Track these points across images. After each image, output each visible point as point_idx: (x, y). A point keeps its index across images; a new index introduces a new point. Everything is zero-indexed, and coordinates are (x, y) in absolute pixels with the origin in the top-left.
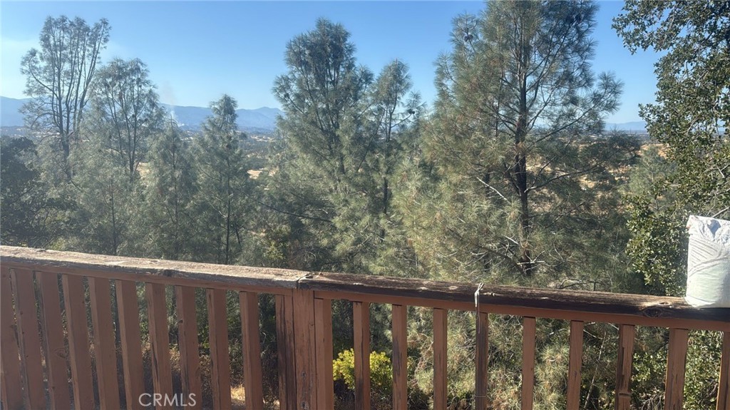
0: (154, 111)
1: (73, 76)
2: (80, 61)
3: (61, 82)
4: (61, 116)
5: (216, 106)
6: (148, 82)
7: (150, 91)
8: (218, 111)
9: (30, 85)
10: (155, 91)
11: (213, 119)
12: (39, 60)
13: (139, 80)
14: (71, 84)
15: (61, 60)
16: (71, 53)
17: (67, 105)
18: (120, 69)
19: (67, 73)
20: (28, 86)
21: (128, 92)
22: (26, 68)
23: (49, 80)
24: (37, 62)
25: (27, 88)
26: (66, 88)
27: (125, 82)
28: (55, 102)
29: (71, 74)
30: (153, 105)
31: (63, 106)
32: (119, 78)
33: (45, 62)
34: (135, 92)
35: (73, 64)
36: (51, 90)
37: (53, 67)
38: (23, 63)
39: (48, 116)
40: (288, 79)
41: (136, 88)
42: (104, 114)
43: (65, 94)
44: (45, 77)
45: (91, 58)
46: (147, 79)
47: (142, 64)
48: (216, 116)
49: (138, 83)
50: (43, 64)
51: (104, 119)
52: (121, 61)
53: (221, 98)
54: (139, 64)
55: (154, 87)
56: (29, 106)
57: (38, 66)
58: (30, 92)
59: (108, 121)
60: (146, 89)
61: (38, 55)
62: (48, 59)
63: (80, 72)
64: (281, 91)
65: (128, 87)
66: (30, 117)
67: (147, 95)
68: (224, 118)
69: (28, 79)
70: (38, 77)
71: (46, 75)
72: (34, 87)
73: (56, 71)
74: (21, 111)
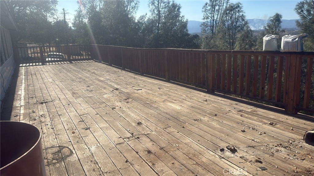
0: (243, 22)
1: (219, 11)
2: (222, 5)
3: (215, 14)
4: (213, 27)
5: (272, 19)
6: (242, 11)
7: (243, 15)
8: (272, 21)
9: (204, 16)
10: (244, 14)
11: (269, 24)
12: (208, 6)
13: (239, 10)
14: (218, 14)
15: (215, 5)
16: (219, 2)
17: (216, 23)
18: (232, 7)
19: (217, 10)
20: (204, 17)
21: (234, 16)
22: (204, 10)
23: (210, 14)
24: (207, 7)
25: (203, 17)
26: (216, 16)
27: (234, 12)
28: (212, 22)
29: (218, 11)
30: (243, 20)
31: (214, 23)
32: (231, 10)
33: (210, 7)
34: (237, 16)
35: (219, 6)
36: (211, 17)
37: (212, 8)
38: (203, 8)
39: (209, 27)
40: (304, 3)
41: (237, 14)
42: (224, 25)
43: (216, 18)
44: (209, 13)
45: (226, 3)
46: (242, 10)
47: (240, 4)
48: (271, 23)
49: (238, 12)
50: (209, 8)
51: (224, 27)
52: (233, 4)
53: (274, 15)
54: (239, 4)
55: (244, 13)
56: (203, 24)
57: (207, 9)
58: (204, 19)
59: (225, 27)
60: (241, 14)
61: (208, 4)
62: (211, 6)
63: (222, 9)
64: (299, 9)
65: (234, 14)
66: (203, 28)
67: (241, 16)
68: (275, 24)
69: (204, 14)
70: (207, 13)
71: (210, 12)
72: (205, 17)
73: (213, 10)
74: (200, 26)
